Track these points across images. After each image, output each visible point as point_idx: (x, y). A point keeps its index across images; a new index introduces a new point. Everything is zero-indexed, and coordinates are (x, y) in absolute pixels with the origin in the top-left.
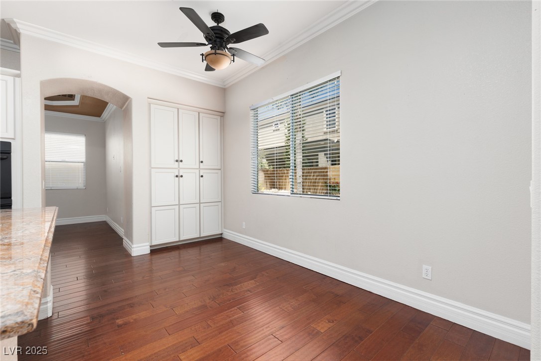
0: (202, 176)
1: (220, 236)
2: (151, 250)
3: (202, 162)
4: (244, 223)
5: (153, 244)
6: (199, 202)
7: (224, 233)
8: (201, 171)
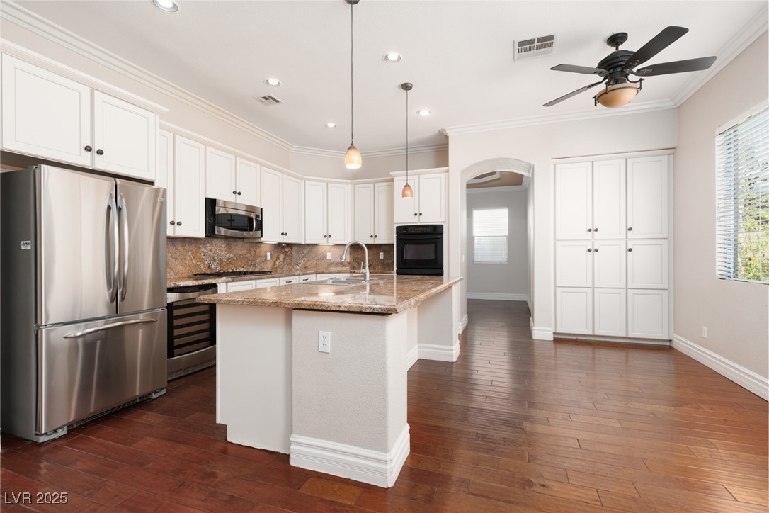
0: (630, 250)
1: (668, 344)
2: (554, 338)
3: (630, 229)
4: (705, 328)
5: (558, 331)
6: (624, 286)
7: (674, 340)
8: (629, 242)
